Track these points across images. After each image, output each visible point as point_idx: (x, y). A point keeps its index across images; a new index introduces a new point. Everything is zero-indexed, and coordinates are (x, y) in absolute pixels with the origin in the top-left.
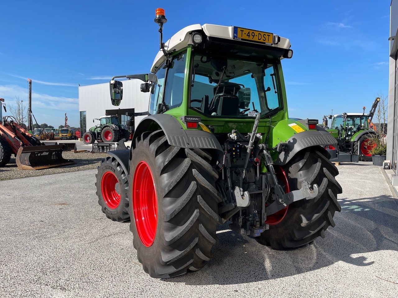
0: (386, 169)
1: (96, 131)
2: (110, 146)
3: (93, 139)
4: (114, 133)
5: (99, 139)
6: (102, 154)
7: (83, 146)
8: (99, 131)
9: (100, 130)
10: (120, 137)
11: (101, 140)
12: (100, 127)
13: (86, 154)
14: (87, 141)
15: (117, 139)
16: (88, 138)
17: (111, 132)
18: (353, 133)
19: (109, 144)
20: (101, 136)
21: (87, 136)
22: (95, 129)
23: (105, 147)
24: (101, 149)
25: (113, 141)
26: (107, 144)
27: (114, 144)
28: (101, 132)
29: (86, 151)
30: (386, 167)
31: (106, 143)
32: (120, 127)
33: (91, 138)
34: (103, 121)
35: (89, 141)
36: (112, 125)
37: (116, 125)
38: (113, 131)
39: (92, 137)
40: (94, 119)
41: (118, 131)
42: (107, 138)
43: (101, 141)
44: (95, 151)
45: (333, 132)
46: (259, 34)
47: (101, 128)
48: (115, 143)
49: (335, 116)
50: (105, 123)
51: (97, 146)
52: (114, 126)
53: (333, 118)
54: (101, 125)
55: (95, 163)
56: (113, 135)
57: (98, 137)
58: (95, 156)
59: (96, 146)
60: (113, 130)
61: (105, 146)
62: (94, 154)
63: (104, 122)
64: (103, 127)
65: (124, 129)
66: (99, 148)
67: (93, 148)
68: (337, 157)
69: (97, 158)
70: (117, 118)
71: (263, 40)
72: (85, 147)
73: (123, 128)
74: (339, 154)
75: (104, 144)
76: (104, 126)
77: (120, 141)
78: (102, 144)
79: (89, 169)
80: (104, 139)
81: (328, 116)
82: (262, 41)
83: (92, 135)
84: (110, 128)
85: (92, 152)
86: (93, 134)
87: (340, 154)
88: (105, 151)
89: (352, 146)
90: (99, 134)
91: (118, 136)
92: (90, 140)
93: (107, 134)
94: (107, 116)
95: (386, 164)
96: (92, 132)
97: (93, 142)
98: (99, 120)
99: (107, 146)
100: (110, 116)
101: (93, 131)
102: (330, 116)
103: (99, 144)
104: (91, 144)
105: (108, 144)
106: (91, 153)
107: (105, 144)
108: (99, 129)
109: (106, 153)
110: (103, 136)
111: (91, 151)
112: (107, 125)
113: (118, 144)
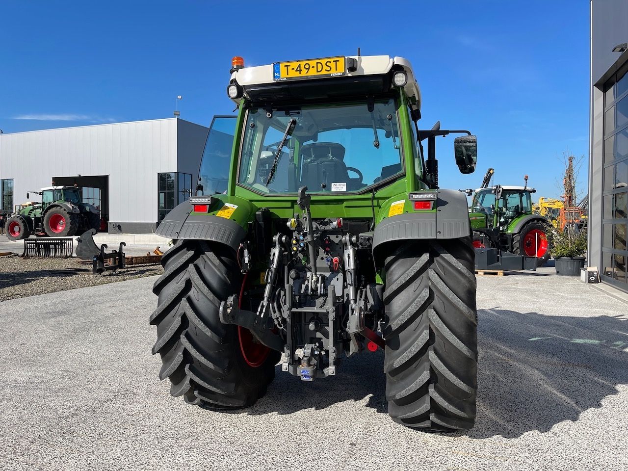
0: (592, 283)
1: (32, 215)
2: (61, 243)
3: (25, 230)
4: (69, 219)
5: (38, 231)
6: (45, 261)
7: (6, 243)
8: (38, 215)
9: (41, 214)
10: (81, 225)
11: (43, 231)
12: (40, 207)
13: (10, 260)
14: (15, 234)
15: (76, 229)
16: (16, 229)
17: (65, 217)
18: (510, 220)
19: (61, 240)
20: (43, 225)
21: (13, 225)
22: (31, 210)
23: (51, 246)
24: (43, 251)
25: (68, 233)
26: (55, 240)
27: (71, 239)
28: (43, 217)
29: (11, 253)
30: (591, 278)
31: (54, 237)
32: (82, 207)
33: (22, 229)
34: (47, 197)
35: (17, 234)
36: (66, 203)
37: (73, 203)
38: (68, 216)
39: (25, 226)
40: (29, 193)
41: (78, 214)
42: (56, 229)
43: (43, 234)
44: (30, 254)
45: (478, 218)
46: (317, 63)
47: (43, 209)
48: (75, 238)
49: (478, 190)
50: (52, 200)
51: (33, 243)
52: (69, 205)
53: (473, 194)
54: (43, 203)
55: (29, 281)
56: (67, 223)
57: (37, 225)
58: (32, 265)
59: (31, 243)
60: (68, 213)
61: (51, 244)
62: (28, 260)
63: (49, 198)
64: (46, 208)
65: (90, 212)
66: (39, 250)
67: (26, 248)
68: (498, 261)
69: (33, 269)
70: (75, 191)
71: (326, 70)
72: (10, 245)
73: (88, 209)
74: (501, 255)
75: (49, 240)
76: (48, 206)
77: (84, 235)
78: (45, 240)
79: (14, 296)
80: (49, 230)
81: (467, 191)
82: (324, 72)
83: (23, 222)
84: (63, 209)
85: (23, 256)
86: (27, 220)
87: (503, 257)
88: (52, 254)
89: (509, 242)
90: (38, 220)
91: (78, 225)
92: (19, 232)
93: (55, 221)
94: (55, 187)
95: (590, 274)
96: (24, 217)
97: (25, 236)
98: (40, 194)
99: (55, 244)
100: (61, 187)
101: (26, 214)
102: (469, 191)
103: (39, 240)
104: (21, 239)
105: (59, 239)
106: (22, 258)
107: (53, 240)
108: (39, 211)
109: (55, 257)
110: (46, 225)
111: (21, 254)
112: (56, 203)
113: (79, 241)
